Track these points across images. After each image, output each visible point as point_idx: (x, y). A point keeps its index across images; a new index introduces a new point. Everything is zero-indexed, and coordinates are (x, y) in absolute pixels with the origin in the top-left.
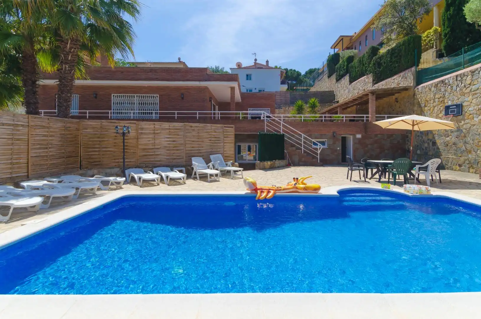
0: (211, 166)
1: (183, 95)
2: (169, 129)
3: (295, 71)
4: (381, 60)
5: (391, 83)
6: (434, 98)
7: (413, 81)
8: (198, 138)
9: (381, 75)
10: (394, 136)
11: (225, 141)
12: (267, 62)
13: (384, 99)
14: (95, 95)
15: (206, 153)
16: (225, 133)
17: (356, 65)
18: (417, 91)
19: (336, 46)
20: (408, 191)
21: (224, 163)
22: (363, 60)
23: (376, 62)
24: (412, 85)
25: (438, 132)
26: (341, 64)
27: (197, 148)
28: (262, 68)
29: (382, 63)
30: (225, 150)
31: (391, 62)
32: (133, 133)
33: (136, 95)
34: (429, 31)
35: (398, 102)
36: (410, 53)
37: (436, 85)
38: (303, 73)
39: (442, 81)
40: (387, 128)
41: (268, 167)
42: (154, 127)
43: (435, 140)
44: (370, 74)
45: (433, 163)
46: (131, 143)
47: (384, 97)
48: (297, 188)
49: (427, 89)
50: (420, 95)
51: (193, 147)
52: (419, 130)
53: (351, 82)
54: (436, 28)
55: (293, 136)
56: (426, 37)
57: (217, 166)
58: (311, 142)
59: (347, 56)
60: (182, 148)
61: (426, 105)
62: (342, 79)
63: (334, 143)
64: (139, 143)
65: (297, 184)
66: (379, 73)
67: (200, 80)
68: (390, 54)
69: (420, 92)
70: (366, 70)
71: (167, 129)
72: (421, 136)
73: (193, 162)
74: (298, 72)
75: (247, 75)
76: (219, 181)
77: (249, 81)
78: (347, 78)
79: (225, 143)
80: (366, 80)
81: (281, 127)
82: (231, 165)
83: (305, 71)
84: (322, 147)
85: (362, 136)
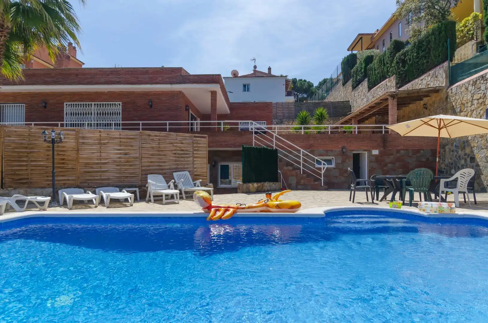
0: (172, 185)
1: (152, 102)
2: (120, 138)
3: (305, 81)
4: (405, 57)
5: (418, 85)
6: (473, 99)
7: (445, 79)
8: (159, 151)
9: (406, 76)
10: (422, 151)
11: (195, 156)
12: (270, 69)
13: (411, 105)
14: (44, 104)
15: (169, 170)
16: (195, 145)
17: (376, 66)
18: (450, 92)
19: (354, 47)
20: (424, 210)
21: (192, 183)
22: (384, 60)
23: (399, 59)
24: (444, 85)
25: (478, 144)
26: (358, 67)
27: (158, 164)
28: (264, 77)
29: (407, 60)
30: (195, 166)
31: (417, 57)
32: (70, 142)
33: (93, 103)
34: (467, 19)
35: (426, 108)
36: (441, 44)
37: (475, 83)
38: (316, 84)
39: (482, 77)
40: (407, 135)
41: (255, 190)
42: (100, 136)
43: (474, 155)
44: (393, 75)
45: (463, 176)
46: (69, 156)
47: (410, 104)
48: (268, 206)
49: (463, 89)
50: (454, 98)
51: (151, 162)
52: (449, 137)
53: (370, 88)
54: (476, 14)
55: (290, 152)
56: (463, 26)
57: (181, 185)
58: (313, 160)
59: (365, 56)
60: (137, 163)
61: (462, 110)
62: (360, 86)
63: (343, 161)
64: (80, 156)
65: (269, 200)
66: (403, 74)
67: (171, 83)
68: (416, 48)
69: (455, 93)
70: (388, 71)
71: (117, 138)
72: (456, 151)
73: (149, 181)
74: (309, 82)
75: (245, 86)
76: (178, 203)
77: (246, 93)
78: (365, 83)
79: (195, 157)
80: (388, 84)
81: (274, 140)
82: (200, 185)
83: (319, 82)
84: (326, 166)
85: (380, 152)
